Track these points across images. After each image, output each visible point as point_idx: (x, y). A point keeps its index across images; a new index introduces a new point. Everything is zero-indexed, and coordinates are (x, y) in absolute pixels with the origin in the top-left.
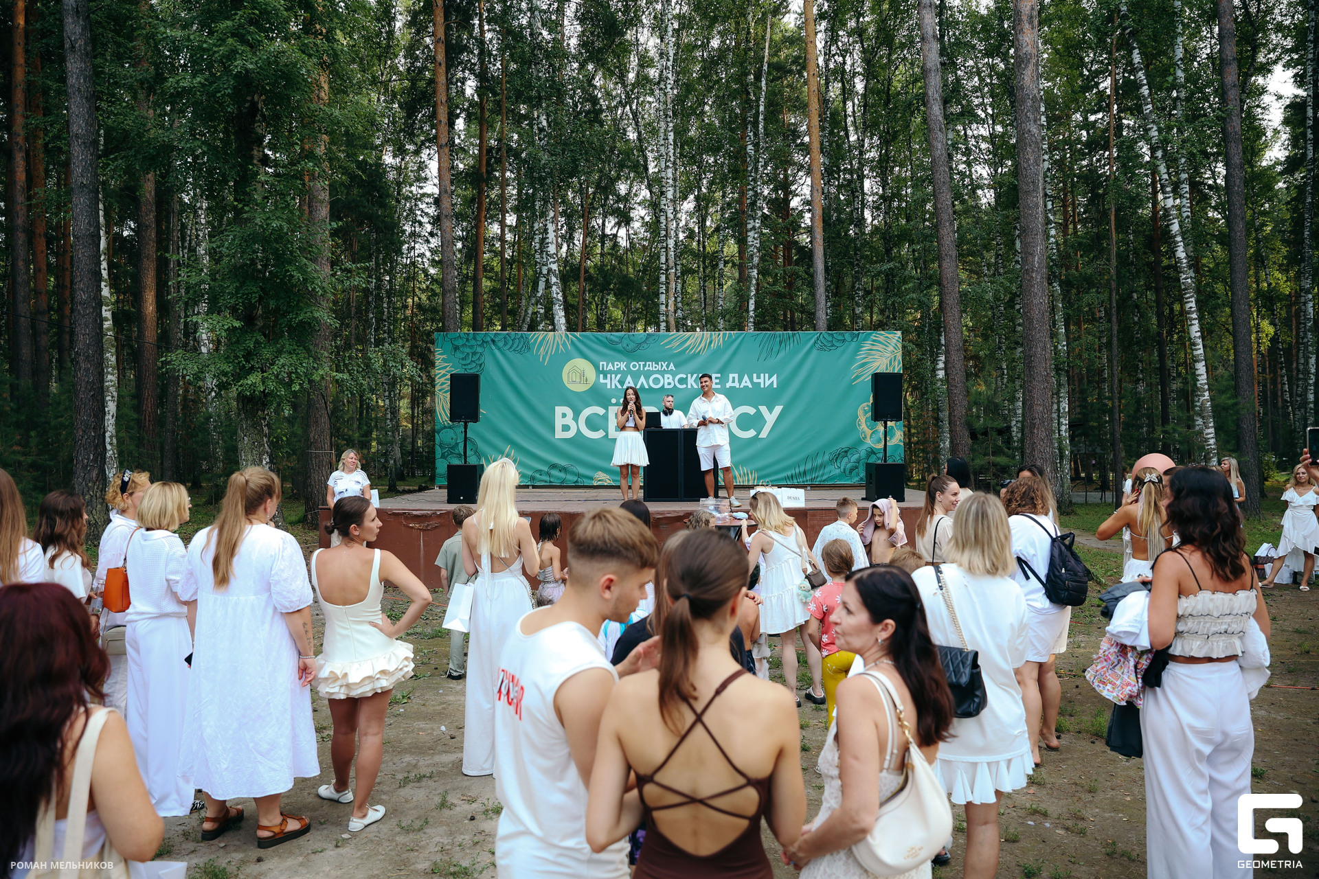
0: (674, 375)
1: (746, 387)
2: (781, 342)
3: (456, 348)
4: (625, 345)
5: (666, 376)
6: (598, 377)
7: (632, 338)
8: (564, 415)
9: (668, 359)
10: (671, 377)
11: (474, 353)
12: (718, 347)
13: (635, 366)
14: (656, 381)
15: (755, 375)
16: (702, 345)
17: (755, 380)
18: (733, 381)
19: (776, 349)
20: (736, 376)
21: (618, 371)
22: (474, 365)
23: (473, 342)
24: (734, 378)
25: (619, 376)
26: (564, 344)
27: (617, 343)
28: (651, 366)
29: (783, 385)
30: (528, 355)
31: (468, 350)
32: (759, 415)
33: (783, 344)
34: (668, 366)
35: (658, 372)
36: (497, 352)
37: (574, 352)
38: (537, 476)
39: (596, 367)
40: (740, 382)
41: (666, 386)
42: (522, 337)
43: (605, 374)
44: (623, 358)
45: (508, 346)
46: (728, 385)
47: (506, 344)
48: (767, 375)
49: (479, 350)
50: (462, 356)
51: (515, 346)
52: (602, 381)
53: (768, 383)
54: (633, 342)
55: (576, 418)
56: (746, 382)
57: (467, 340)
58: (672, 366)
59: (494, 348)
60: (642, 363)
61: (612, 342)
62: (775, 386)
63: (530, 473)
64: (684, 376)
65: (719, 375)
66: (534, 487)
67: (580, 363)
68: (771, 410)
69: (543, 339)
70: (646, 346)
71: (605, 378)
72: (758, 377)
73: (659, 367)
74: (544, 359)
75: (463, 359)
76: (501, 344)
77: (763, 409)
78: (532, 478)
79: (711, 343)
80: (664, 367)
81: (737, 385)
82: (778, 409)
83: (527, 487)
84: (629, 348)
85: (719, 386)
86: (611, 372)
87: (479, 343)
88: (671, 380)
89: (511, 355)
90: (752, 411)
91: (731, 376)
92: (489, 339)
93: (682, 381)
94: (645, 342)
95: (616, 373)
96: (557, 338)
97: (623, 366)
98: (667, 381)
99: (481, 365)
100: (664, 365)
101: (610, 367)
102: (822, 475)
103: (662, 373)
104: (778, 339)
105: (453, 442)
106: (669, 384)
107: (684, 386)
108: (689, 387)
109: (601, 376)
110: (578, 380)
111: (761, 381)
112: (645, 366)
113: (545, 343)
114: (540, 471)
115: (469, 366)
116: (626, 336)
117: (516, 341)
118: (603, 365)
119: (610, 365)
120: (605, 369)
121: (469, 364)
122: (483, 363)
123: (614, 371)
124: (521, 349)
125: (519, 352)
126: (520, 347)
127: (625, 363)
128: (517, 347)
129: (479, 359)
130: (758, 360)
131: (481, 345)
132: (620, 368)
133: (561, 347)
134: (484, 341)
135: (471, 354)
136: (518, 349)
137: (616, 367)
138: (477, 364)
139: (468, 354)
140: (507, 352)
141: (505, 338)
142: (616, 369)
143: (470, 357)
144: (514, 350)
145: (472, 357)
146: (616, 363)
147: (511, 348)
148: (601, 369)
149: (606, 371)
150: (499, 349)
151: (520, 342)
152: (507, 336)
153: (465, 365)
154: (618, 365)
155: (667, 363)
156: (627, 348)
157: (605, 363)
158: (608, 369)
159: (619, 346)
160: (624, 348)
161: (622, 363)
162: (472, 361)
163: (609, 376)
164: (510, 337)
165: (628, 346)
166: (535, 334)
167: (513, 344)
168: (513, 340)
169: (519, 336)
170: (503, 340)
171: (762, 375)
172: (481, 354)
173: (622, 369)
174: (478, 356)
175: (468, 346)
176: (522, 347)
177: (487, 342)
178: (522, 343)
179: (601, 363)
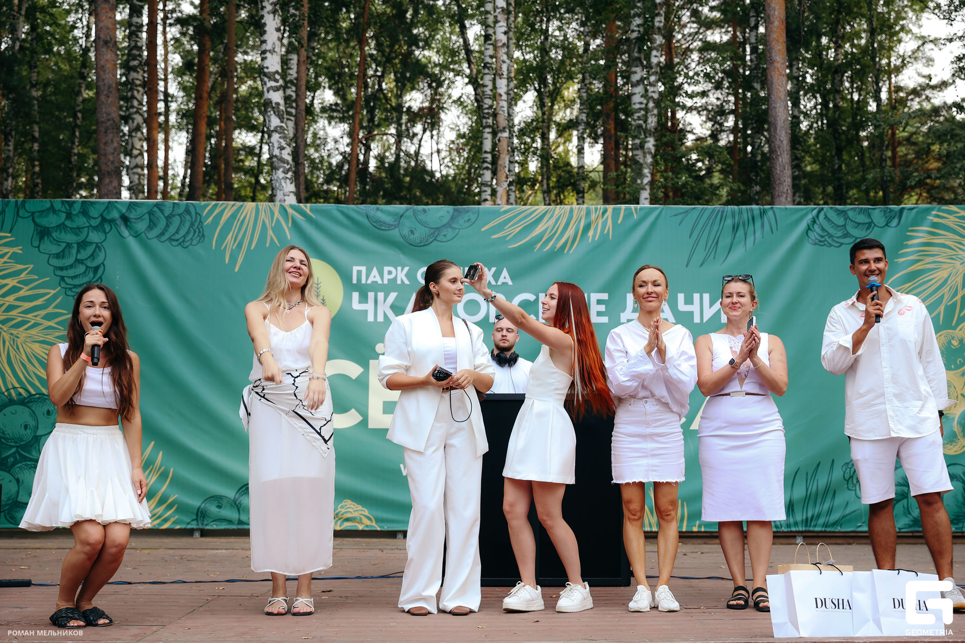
0: (509, 293)
2: (735, 228)
3: (43, 232)
4: (406, 231)
6: (348, 298)
7: (422, 217)
9: (497, 260)
11: (83, 245)
12: (604, 237)
14: (472, 306)
15: (681, 297)
16: (570, 232)
17: (682, 308)
19: (725, 241)
21: (392, 285)
22: (81, 269)
23: (81, 221)
25: (393, 296)
26: (277, 229)
27: (390, 227)
30: (199, 249)
31: (70, 238)
33: (741, 232)
34: (496, 276)
36: (132, 242)
38: (213, 509)
39: (345, 276)
42: (187, 211)
43: (364, 291)
44: (402, 257)
45: (156, 231)
47: (152, 225)
48: (706, 297)
49: (95, 237)
50: (55, 249)
51: (172, 230)
52: (356, 305)
53: (708, 313)
54: (424, 224)
57: (69, 216)
58: (505, 277)
59: (126, 233)
61: (378, 224)
63: (195, 502)
64: (531, 297)
65: (605, 296)
66: (204, 533)
69: (233, 216)
70: (450, 233)
71: (364, 298)
72: (689, 301)
74: (233, 258)
75: (59, 256)
76: (141, 226)
78: (201, 514)
79: (587, 227)
83: (189, 533)
84: (416, 237)
85: (604, 320)
86: (375, 288)
87: (94, 223)
89: (163, 249)
92: (115, 215)
94: (448, 225)
95: (387, 289)
96: (262, 216)
97: (401, 275)
99: (96, 269)
101: (375, 276)
102: (830, 512)
104: (729, 222)
109: (356, 296)
111: (695, 308)
113: (236, 224)
114: (218, 499)
115: (71, 272)
116: (410, 213)
117: (176, 221)
118: (359, 272)
119: (375, 272)
120: (363, 281)
121: (71, 266)
122: (103, 263)
123: (383, 284)
124: (184, 236)
125: (182, 243)
126: (182, 232)
127: (406, 269)
128: (177, 232)
129: (93, 256)
130: (687, 266)
131: (99, 228)
132: (396, 278)
133: (270, 233)
134: (104, 220)
135: (75, 246)
136: (177, 237)
137: (387, 277)
138: (87, 267)
139: (69, 245)
140: (155, 243)
141: (151, 213)
142: (386, 282)
143: (74, 251)
144: (170, 239)
145: (78, 251)
146: (386, 269)
147: (162, 234)
148: (355, 281)
149: (366, 284)
150: (137, 236)
151: (182, 222)
152: (155, 209)
153: (61, 269)
154: (390, 273)
155: (494, 269)
156: (412, 237)
157: (363, 269)
158: (369, 282)
159: (395, 233)
160: (404, 237)
161: (399, 268)
162: (78, 261)
163: (371, 295)
164: (162, 211)
165: (412, 232)
166: (216, 205)
167: (168, 226)
168: (168, 218)
169: (181, 211)
170: (147, 216)
171: (696, 296)
172: (98, 247)
173: (399, 282)
174: (90, 250)
175: (70, 228)
176: (188, 232)
177: (112, 221)
178: (187, 225)
179: (355, 269)
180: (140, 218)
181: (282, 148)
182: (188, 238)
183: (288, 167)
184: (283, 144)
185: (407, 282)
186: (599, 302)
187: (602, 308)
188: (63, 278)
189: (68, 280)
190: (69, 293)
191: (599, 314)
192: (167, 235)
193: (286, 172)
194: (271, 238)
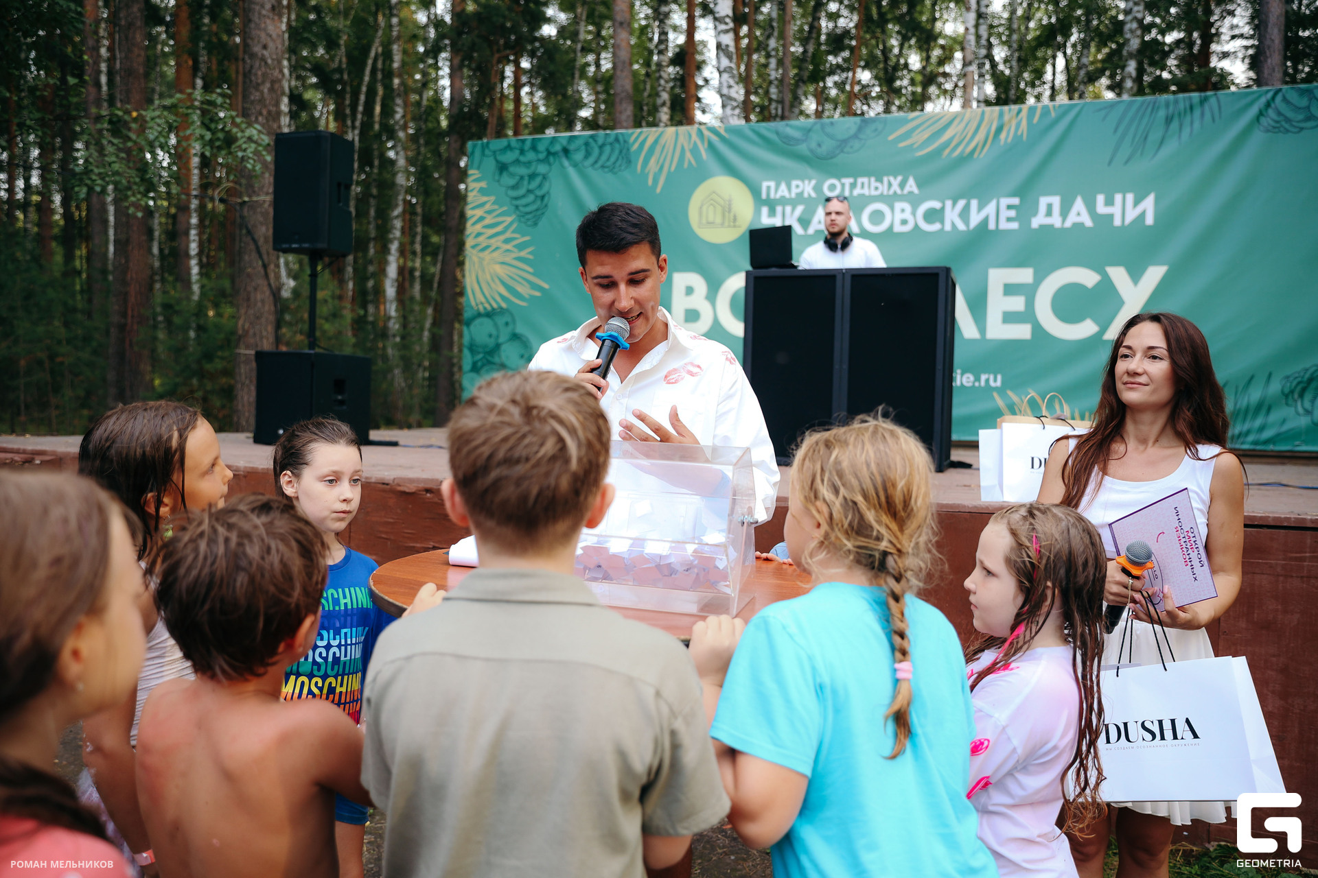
0: (915, 202)
1: (1078, 226)
2: (1169, 120)
3: (502, 168)
4: (813, 145)
5: (898, 205)
6: (758, 213)
7: (829, 130)
8: (689, 291)
9: (903, 169)
10: (907, 206)
11: (532, 176)
12: (1017, 139)
13: (833, 186)
14: (877, 217)
15: (1100, 199)
16: (981, 136)
17: (1101, 209)
18: (1049, 213)
19: (1155, 136)
20: (1056, 201)
21: (799, 199)
22: (531, 198)
23: (531, 156)
24: (1050, 206)
25: (800, 209)
26: (695, 151)
27: (797, 141)
28: (866, 186)
29: (1169, 220)
30: (626, 174)
31: (523, 171)
32: (1107, 289)
33: (1175, 125)
34: (902, 185)
35: (881, 198)
36: (571, 171)
37: (713, 164)
39: (755, 191)
40: (1064, 213)
41: (898, 228)
42: (617, 140)
43: (772, 205)
44: (810, 171)
45: (591, 160)
46: (1036, 222)
47: (588, 154)
48: (1130, 197)
49: (542, 169)
50: (512, 182)
51: (604, 157)
52: (765, 220)
53: (1131, 215)
54: (831, 137)
55: (712, 297)
56: (1079, 214)
57: (522, 152)
58: (911, 185)
59: (566, 163)
60: (848, 181)
61: (787, 140)
62: (1149, 220)
64: (936, 205)
65: (1015, 201)
67: (725, 186)
68: (1136, 275)
69: (656, 142)
70: (856, 144)
71: (772, 213)
72: (1109, 202)
73: (883, 189)
74: (656, 181)
75: (514, 187)
76: (579, 154)
77: (1118, 275)
79: (999, 129)
80: (895, 187)
81: (1056, 220)
82: (1154, 274)
84: (823, 151)
85: (1014, 226)
86: (783, 201)
87: (542, 156)
88: (907, 215)
89: (595, 175)
90: (1087, 278)
91: (1044, 201)
92: (557, 148)
93: (931, 216)
94: (855, 136)
95: (794, 203)
96: (681, 139)
97: (808, 188)
98: (899, 216)
99: (543, 197)
100: (896, 182)
101: (783, 191)
102: (1261, 429)
103: (890, 200)
104: (1162, 113)
105: (491, 342)
106: (904, 222)
107: (936, 227)
108: (948, 227)
109: (765, 210)
110: (719, 220)
111: (1116, 210)
112: (853, 186)
113: (658, 149)
115: (524, 201)
116: (818, 127)
117: (607, 149)
118: (768, 188)
119: (783, 186)
120: (772, 196)
121: (524, 196)
122: (548, 193)
123: (791, 199)
124: (614, 163)
125: (612, 169)
126: (613, 159)
127: (813, 182)
128: (608, 159)
129: (540, 186)
130: (1110, 163)
131: (545, 161)
132: (802, 193)
133: (688, 155)
134: (549, 153)
135: (527, 178)
136: (608, 164)
137: (794, 191)
138: (536, 196)
139: (522, 178)
140: (590, 171)
141: (587, 144)
142: (793, 195)
143: (526, 182)
144: (603, 167)
145: (529, 183)
146: (794, 183)
147: (596, 162)
148: (764, 196)
149: (775, 200)
150: (575, 165)
151: (612, 150)
152: (591, 140)
153: (516, 198)
154: (797, 186)
155: (900, 178)
156: (819, 151)
157: (772, 184)
158: (778, 196)
159: (803, 148)
160: (811, 151)
161: (806, 182)
162: (529, 191)
163: (779, 209)
164: (595, 141)
165: (819, 145)
166: (641, 133)
167: (600, 154)
168: (601, 147)
169: (611, 139)
170: (583, 147)
171: (1118, 198)
172: (545, 177)
173: (806, 195)
174: (538, 180)
175: (524, 163)
176: (617, 159)
177: (555, 154)
178: (617, 152)
179: (765, 184)
180: (577, 150)
181: (730, 87)
182: (618, 164)
183: (735, 104)
184: (732, 82)
185: (813, 195)
186: (1009, 207)
187: (1012, 213)
188: (517, 207)
189: (522, 209)
190: (522, 219)
191: (1009, 219)
192: (600, 163)
193: (734, 108)
194: (690, 162)
